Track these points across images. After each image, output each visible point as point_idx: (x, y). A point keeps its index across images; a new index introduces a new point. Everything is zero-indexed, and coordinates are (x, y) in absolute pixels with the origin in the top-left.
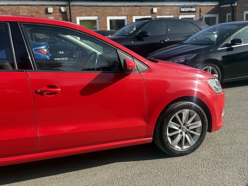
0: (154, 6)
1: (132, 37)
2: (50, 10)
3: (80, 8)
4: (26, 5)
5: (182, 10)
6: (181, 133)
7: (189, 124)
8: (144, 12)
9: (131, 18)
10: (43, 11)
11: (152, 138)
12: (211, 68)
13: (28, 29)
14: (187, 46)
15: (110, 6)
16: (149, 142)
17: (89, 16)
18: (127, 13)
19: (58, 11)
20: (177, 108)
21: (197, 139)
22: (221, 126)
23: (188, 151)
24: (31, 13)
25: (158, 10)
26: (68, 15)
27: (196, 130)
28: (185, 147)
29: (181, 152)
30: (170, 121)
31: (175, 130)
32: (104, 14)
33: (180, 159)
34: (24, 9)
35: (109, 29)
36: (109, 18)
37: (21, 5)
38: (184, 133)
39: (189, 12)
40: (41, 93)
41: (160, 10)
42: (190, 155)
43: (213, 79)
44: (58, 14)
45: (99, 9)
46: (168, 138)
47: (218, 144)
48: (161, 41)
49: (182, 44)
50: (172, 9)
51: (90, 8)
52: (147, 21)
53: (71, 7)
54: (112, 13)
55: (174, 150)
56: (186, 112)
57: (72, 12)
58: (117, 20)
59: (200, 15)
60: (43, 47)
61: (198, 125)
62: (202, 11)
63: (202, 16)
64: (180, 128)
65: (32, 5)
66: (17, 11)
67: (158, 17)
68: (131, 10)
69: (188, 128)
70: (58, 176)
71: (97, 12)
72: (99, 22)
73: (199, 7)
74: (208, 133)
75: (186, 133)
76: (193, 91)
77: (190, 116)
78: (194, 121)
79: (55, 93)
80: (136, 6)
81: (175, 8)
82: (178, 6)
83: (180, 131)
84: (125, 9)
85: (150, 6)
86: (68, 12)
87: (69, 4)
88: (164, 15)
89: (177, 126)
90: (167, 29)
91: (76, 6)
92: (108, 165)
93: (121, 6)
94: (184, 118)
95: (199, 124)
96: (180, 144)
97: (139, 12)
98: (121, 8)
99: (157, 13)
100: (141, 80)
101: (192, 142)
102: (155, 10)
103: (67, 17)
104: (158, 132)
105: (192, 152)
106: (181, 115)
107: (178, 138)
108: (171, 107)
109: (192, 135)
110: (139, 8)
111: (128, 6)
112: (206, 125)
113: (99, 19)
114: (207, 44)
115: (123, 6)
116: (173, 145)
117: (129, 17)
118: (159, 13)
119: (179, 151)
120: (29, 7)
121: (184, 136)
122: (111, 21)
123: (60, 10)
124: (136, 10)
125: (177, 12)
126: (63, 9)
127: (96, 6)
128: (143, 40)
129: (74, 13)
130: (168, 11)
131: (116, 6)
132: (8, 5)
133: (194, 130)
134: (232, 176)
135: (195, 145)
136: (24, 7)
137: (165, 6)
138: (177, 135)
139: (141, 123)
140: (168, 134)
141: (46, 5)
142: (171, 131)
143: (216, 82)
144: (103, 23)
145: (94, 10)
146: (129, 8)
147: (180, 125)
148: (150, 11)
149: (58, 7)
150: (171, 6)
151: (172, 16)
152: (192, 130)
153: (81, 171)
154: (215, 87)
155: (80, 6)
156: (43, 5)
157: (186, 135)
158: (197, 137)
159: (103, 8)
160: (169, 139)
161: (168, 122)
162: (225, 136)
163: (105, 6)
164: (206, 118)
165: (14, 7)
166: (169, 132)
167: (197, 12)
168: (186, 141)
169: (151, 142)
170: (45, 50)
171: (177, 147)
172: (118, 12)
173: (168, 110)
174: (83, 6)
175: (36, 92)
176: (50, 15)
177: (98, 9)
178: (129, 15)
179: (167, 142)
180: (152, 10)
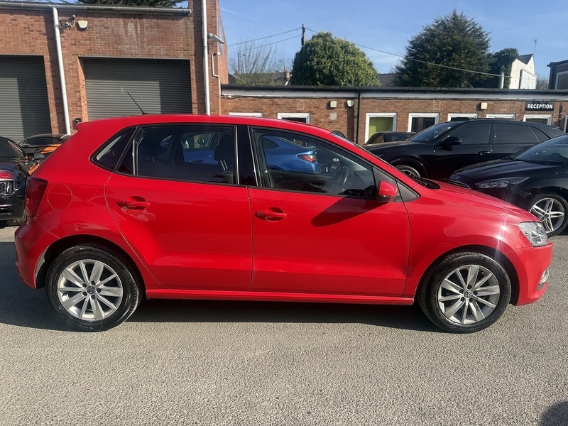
0: (484, 100)
1: (434, 144)
2: (334, 104)
3: (373, 102)
4: (304, 98)
5: (529, 106)
6: (463, 299)
7: (477, 288)
8: (467, 107)
9: (444, 116)
10: (324, 106)
11: (413, 299)
12: (553, 200)
13: (258, 135)
14: (516, 164)
15: (416, 99)
16: (407, 304)
17: (384, 112)
18: (439, 109)
19: (343, 105)
20: (459, 260)
21: (488, 312)
22: (535, 299)
23: (470, 328)
24: (309, 108)
25: (488, 105)
26: (356, 110)
27: (490, 299)
28: (466, 321)
29: (459, 327)
30: (446, 279)
31: (454, 294)
32: (406, 109)
33: (455, 337)
34: (302, 103)
35: (409, 130)
36: (411, 116)
37: (298, 98)
38: (467, 301)
39: (541, 109)
40: (262, 217)
41: (491, 105)
42: (474, 334)
43: (532, 223)
44: (343, 109)
45: (400, 102)
46: (440, 303)
47: (529, 326)
48: (479, 153)
49: (512, 159)
50: (512, 105)
51: (387, 101)
52: (460, 122)
53: (361, 100)
54: (417, 109)
55: (448, 323)
56: (474, 269)
57: (361, 106)
58: (424, 118)
59: (560, 116)
60: (309, 153)
61: (493, 291)
62: (564, 108)
63: (562, 117)
64: (462, 291)
65: (312, 98)
66: (293, 105)
67: (488, 116)
68: (447, 105)
69: (476, 293)
70: (276, 325)
71: (396, 107)
72: (397, 121)
73: (559, 103)
74: (509, 306)
75: (471, 300)
76: (495, 240)
77: (480, 276)
78: (487, 284)
79: (279, 219)
80: (454, 99)
81: (518, 104)
82: (523, 100)
83: (462, 295)
84: (437, 103)
85: (477, 100)
86: (356, 106)
87: (359, 96)
88: (498, 113)
89: (456, 288)
90: (492, 135)
91: (368, 98)
92: (345, 324)
93: (432, 99)
94: (470, 278)
95: (496, 290)
96: (459, 314)
97: (458, 107)
98: (431, 101)
99: (487, 110)
100: (404, 213)
101: (479, 315)
102: (484, 106)
103: (353, 114)
104: (424, 291)
105: (479, 330)
106: (465, 273)
107: (458, 305)
108: (450, 258)
109: (482, 306)
110: (458, 102)
111: (444, 99)
112: (507, 293)
113: (397, 116)
114: (551, 163)
115: (435, 99)
116: (447, 314)
117: (441, 114)
118: (490, 110)
119: (456, 326)
120: (307, 100)
121: (467, 304)
122: (415, 120)
123: (346, 103)
124: (454, 105)
125: (520, 110)
126: (350, 103)
127: (395, 98)
128: (451, 150)
129: (364, 109)
130: (505, 108)
131: (425, 99)
132: (283, 98)
133: (487, 298)
134: (533, 384)
135: (484, 321)
136: (302, 100)
137: (501, 100)
138: (455, 301)
139: (398, 275)
140: (440, 297)
141: (329, 98)
142: (447, 294)
143: (538, 228)
144: (403, 122)
145: (392, 104)
146: (443, 101)
147: (462, 286)
148: (475, 107)
149: (344, 101)
150: (512, 100)
151: (511, 116)
152: (482, 297)
153: (307, 325)
154: (533, 235)
155: (374, 98)
156: (326, 98)
157: (471, 304)
158: (489, 309)
159: (405, 101)
160: (442, 306)
161: (441, 280)
162: (547, 314)
163: (409, 99)
164: (509, 282)
165: (290, 100)
166: (442, 295)
167: (555, 110)
168: (470, 312)
169: (412, 304)
170: (311, 157)
171: (453, 319)
172: (426, 107)
173: (444, 262)
174: (378, 99)
175: (256, 215)
176: (332, 111)
177: (397, 102)
178: (443, 111)
179: (437, 309)
180: (480, 105)
